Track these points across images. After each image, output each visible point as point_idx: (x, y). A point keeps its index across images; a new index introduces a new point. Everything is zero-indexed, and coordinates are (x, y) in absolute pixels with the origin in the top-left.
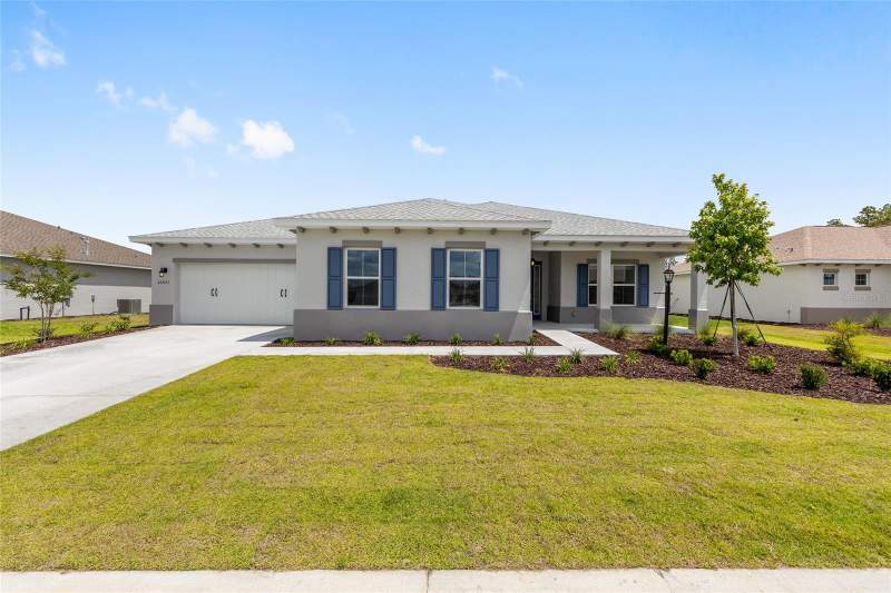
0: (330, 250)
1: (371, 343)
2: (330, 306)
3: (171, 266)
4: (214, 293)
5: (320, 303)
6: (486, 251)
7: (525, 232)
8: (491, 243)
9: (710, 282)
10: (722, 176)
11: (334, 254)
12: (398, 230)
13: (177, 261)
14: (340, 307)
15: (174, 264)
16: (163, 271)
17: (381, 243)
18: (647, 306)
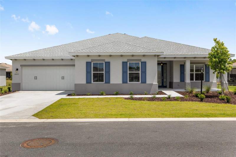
0: (87, 63)
1: (102, 94)
2: (87, 82)
3: (19, 68)
4: (36, 78)
5: (84, 81)
6: (142, 62)
7: (155, 56)
8: (143, 60)
9: (214, 73)
10: (216, 39)
11: (88, 64)
12: (110, 56)
13: (22, 66)
14: (90, 83)
15: (20, 67)
16: (17, 70)
17: (105, 60)
18: (209, 81)
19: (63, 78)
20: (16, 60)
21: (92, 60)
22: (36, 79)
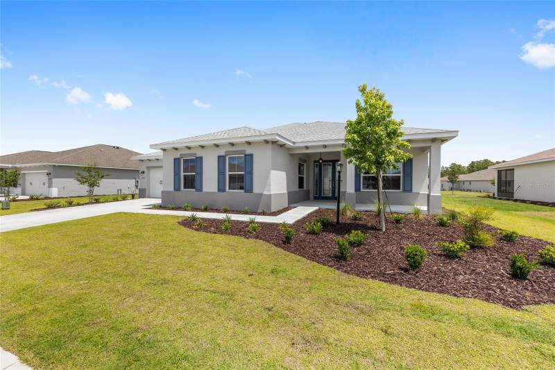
0: (175, 160)
2: (175, 189)
3: (145, 170)
6: (246, 156)
7: (266, 142)
8: (249, 151)
10: (364, 86)
12: (202, 147)
13: (148, 168)
14: (179, 190)
16: (143, 172)
17: (196, 154)
18: (410, 191)
21: (181, 155)
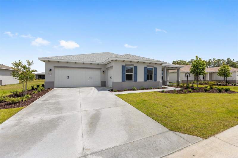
0: (122, 66)
1: (134, 90)
2: (123, 81)
5: (120, 80)
6: (154, 68)
7: (161, 64)
8: (155, 66)
12: (138, 62)
14: (125, 81)
15: (54, 68)
16: (51, 70)
17: (134, 65)
19: (91, 77)
20: (49, 61)
21: (126, 64)
22: (68, 78)
